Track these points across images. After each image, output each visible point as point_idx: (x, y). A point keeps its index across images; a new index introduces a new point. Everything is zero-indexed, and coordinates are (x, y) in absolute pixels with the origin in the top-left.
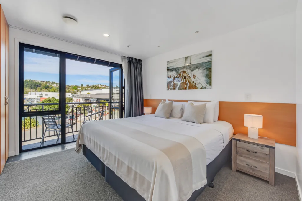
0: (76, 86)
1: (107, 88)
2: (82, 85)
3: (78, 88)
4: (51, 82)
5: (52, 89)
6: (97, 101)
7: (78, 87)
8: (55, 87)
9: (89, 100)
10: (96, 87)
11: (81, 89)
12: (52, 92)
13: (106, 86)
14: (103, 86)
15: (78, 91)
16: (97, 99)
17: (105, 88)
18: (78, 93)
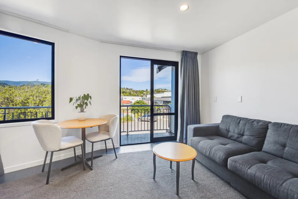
0: (142, 91)
1: (167, 92)
2: (147, 90)
3: (144, 93)
4: (126, 88)
5: (127, 94)
6: (163, 103)
7: (144, 91)
8: (128, 92)
9: (156, 102)
10: (158, 91)
11: (146, 93)
12: (127, 96)
13: (165, 89)
14: (163, 90)
15: (144, 95)
16: (164, 101)
17: (165, 91)
18: (144, 96)
